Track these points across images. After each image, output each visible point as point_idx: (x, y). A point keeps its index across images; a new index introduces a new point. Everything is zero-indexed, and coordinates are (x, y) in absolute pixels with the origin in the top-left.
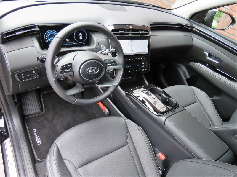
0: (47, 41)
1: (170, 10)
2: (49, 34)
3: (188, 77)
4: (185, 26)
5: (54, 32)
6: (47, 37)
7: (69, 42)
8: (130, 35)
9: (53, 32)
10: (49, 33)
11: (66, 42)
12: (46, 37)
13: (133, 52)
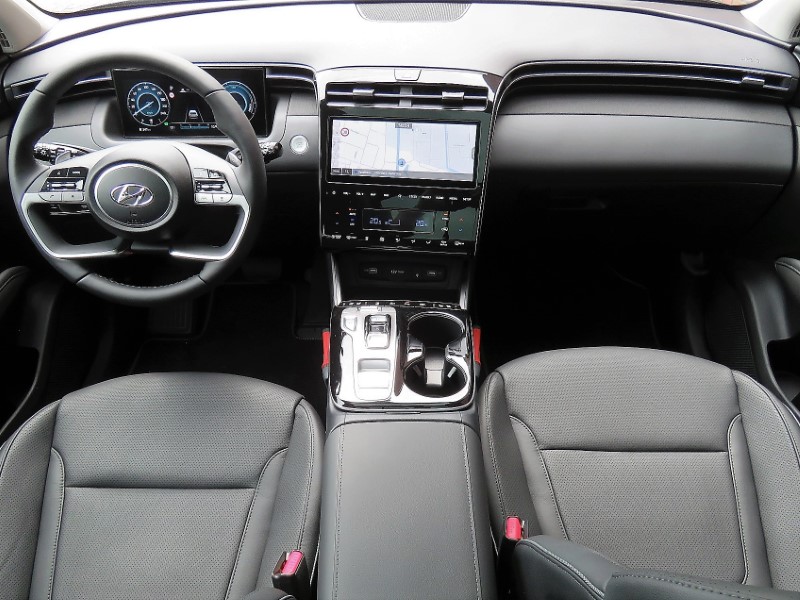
0: (136, 113)
1: (738, 8)
2: (139, 93)
3: (784, 334)
4: (746, 74)
5: (154, 89)
6: (134, 103)
7: (198, 119)
8: (404, 105)
9: (150, 89)
10: (139, 89)
11: (189, 120)
12: (132, 103)
13: (401, 169)
